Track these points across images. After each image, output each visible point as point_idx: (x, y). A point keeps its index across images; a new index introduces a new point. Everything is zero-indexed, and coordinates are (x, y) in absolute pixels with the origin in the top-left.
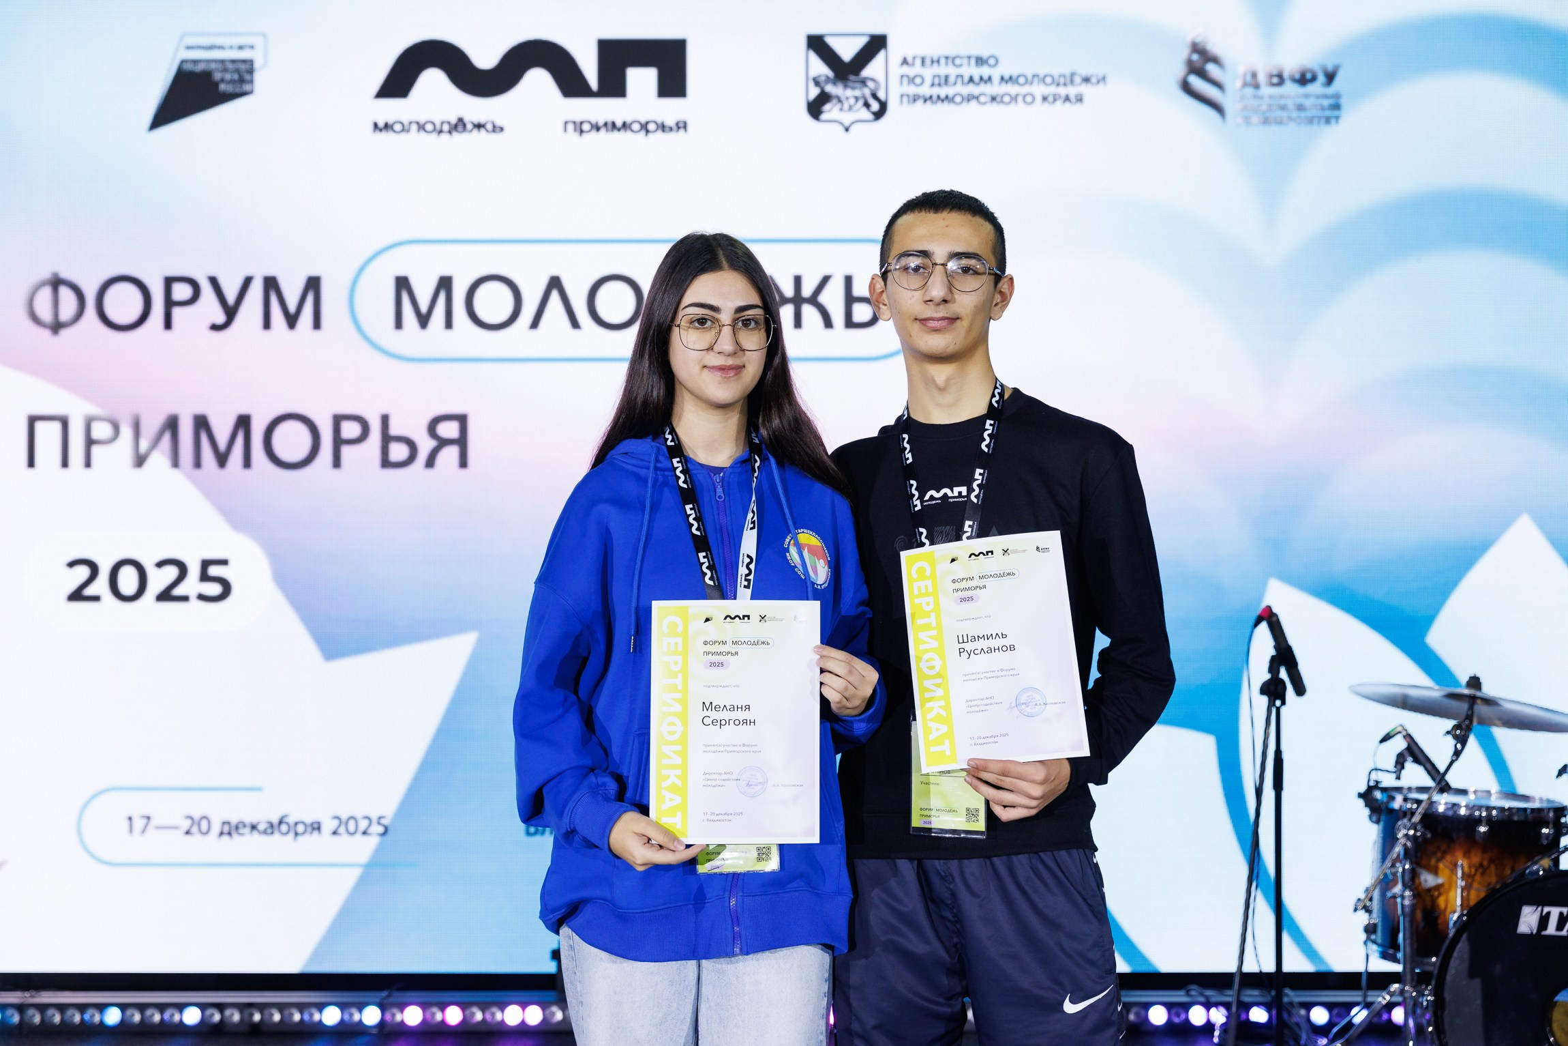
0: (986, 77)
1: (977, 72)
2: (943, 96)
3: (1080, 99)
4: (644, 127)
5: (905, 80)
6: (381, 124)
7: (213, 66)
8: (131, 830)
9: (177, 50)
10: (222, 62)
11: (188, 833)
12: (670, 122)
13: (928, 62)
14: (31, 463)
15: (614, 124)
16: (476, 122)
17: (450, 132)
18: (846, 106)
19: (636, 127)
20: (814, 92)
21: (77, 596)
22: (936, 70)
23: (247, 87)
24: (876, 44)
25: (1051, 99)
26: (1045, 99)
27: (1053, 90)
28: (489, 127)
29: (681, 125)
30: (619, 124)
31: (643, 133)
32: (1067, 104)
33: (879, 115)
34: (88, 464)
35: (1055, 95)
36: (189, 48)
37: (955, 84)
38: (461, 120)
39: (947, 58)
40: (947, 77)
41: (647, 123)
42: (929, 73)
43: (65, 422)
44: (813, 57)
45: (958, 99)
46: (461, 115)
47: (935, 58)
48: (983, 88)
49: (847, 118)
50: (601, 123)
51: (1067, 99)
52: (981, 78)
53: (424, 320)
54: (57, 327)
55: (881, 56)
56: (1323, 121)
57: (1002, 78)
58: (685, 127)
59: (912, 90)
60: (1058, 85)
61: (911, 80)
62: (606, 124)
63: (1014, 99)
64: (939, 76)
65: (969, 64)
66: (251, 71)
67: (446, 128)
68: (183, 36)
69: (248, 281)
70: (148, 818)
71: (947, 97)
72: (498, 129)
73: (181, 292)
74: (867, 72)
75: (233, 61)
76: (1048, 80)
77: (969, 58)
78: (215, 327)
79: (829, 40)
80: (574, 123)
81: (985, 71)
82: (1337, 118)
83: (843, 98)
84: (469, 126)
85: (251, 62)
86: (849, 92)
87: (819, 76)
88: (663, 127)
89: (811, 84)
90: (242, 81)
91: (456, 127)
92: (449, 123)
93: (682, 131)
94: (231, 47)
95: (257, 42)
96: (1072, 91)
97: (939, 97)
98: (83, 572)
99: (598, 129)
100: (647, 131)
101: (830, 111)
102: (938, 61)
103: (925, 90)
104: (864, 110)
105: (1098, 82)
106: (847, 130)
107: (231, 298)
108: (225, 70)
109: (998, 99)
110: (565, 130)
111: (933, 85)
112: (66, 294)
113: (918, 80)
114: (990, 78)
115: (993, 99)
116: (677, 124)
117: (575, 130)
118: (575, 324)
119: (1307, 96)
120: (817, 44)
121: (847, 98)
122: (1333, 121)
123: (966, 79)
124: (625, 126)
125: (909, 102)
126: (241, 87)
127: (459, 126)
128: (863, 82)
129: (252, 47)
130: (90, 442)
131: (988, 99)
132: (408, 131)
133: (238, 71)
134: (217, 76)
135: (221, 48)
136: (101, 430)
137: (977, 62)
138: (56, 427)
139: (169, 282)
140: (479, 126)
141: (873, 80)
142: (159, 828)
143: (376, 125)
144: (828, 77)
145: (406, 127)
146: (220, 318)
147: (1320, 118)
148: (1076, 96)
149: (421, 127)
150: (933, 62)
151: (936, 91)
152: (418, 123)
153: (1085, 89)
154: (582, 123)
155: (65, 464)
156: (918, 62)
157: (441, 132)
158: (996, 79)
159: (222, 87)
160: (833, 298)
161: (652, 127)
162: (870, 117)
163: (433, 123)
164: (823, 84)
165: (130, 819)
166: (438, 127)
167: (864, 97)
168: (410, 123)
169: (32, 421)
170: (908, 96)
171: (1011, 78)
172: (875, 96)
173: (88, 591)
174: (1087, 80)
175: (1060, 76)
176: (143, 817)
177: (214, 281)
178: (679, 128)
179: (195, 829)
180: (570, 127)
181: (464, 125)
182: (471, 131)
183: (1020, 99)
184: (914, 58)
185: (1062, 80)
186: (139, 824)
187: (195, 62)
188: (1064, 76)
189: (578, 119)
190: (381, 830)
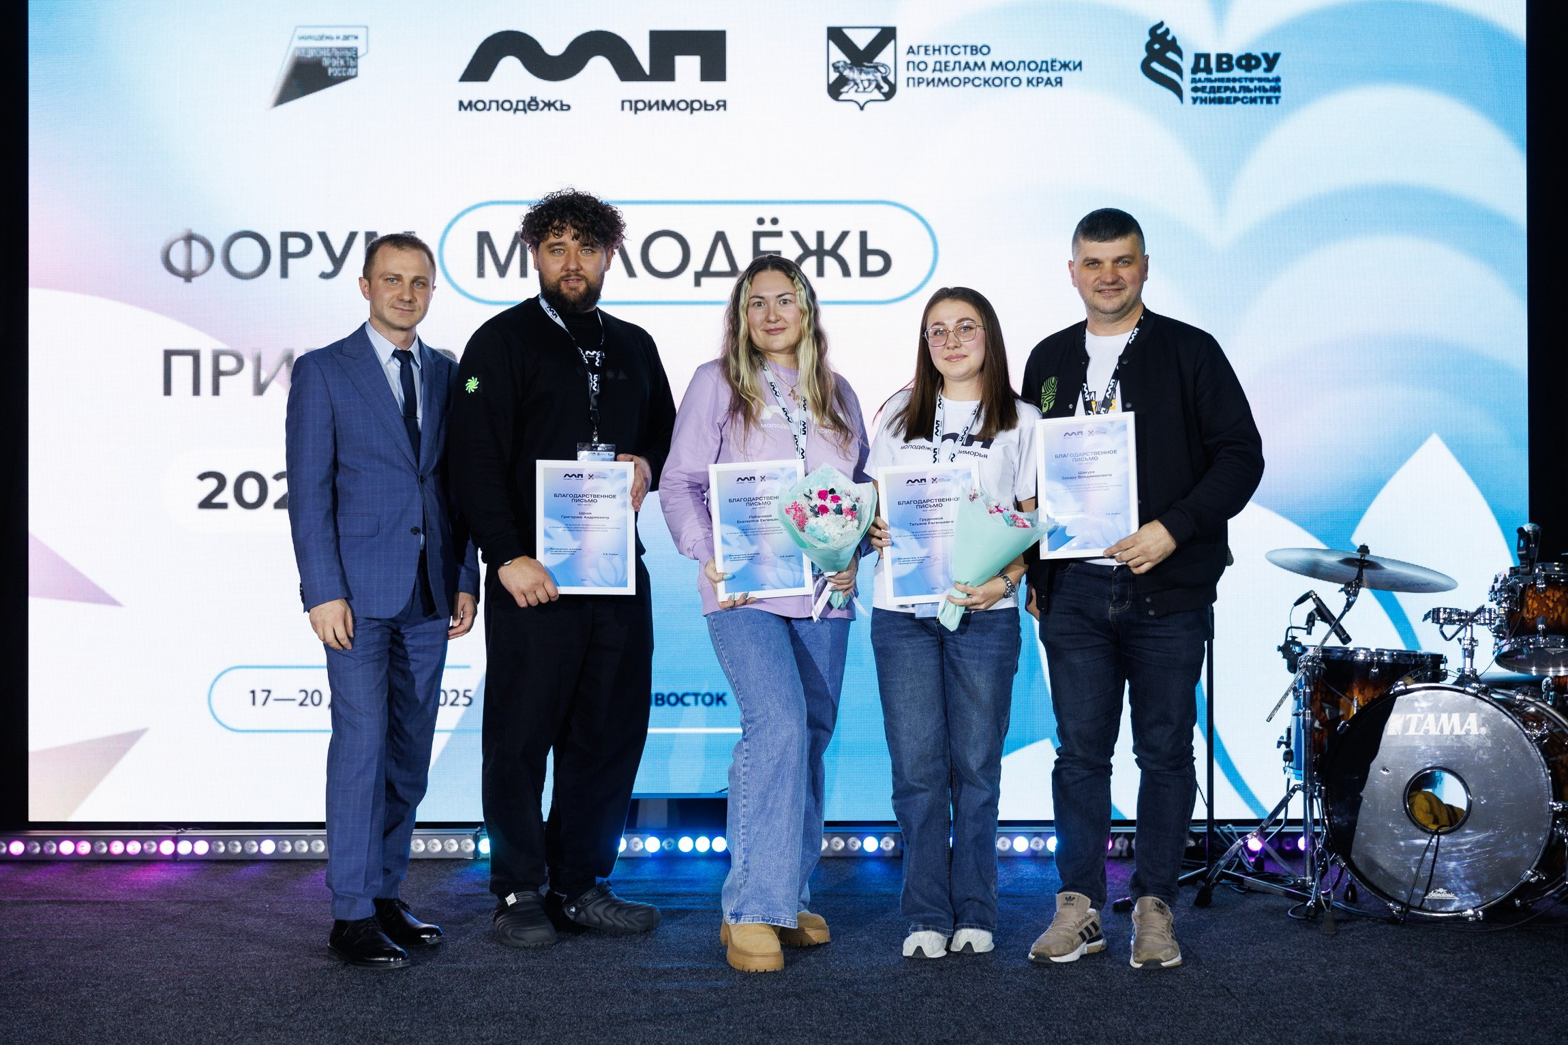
0: (979, 64)
1: (972, 60)
2: (943, 80)
3: (1059, 82)
4: (690, 106)
5: (911, 65)
6: (466, 104)
7: (323, 53)
8: (254, 703)
9: (292, 40)
10: (331, 49)
11: (301, 704)
12: (712, 101)
13: (931, 52)
14: (167, 391)
15: (664, 102)
16: (547, 101)
17: (524, 110)
18: (861, 89)
19: (683, 105)
20: (834, 76)
21: (207, 503)
22: (937, 57)
23: (351, 72)
24: (887, 35)
25: (1035, 82)
26: (1029, 82)
27: (1036, 74)
28: (558, 105)
29: (721, 103)
30: (668, 103)
31: (689, 110)
32: (1049, 86)
33: (889, 96)
34: (216, 391)
35: (1038, 78)
36: (302, 38)
37: (954, 69)
38: (533, 99)
39: (946, 47)
40: (946, 63)
41: (692, 102)
42: (931, 60)
43: (196, 355)
44: (833, 47)
45: (956, 82)
46: (534, 95)
47: (937, 48)
48: (977, 73)
49: (862, 98)
50: (652, 103)
51: (1049, 82)
52: (976, 64)
53: (502, 270)
54: (189, 276)
55: (890, 46)
56: (1265, 100)
57: (994, 64)
58: (725, 106)
59: (917, 74)
60: (1041, 70)
61: (917, 66)
62: (657, 103)
63: (1003, 82)
64: (940, 62)
65: (965, 53)
66: (355, 58)
67: (521, 106)
68: (296, 27)
69: (352, 236)
70: (269, 692)
71: (947, 80)
72: (565, 107)
73: (296, 245)
74: (878, 59)
75: (339, 49)
76: (1033, 66)
77: (965, 47)
78: (324, 276)
79: (846, 31)
80: (630, 102)
81: (979, 58)
82: (1277, 98)
83: (859, 81)
84: (541, 105)
85: (356, 51)
86: (864, 76)
87: (838, 62)
88: (705, 106)
89: (831, 69)
90: (347, 66)
91: (529, 105)
92: (524, 102)
93: (722, 108)
94: (338, 38)
95: (361, 33)
96: (1053, 75)
97: (939, 80)
98: (212, 484)
99: (651, 108)
100: (693, 110)
101: (848, 92)
102: (939, 50)
103: (928, 74)
104: (876, 91)
105: (1075, 68)
106: (862, 108)
107: (338, 252)
108: (333, 57)
109: (990, 82)
110: (623, 109)
111: (934, 70)
112: (198, 249)
113: (922, 66)
114: (983, 64)
115: (986, 82)
116: (717, 103)
117: (631, 109)
118: (631, 273)
119: (1252, 80)
120: (836, 35)
121: (862, 81)
122: (1274, 100)
123: (963, 65)
124: (674, 105)
125: (914, 86)
126: (346, 72)
127: (532, 104)
128: (876, 68)
129: (356, 38)
130: (217, 373)
131: (982, 82)
132: (489, 110)
133: (343, 57)
134: (326, 62)
135: (328, 38)
136: (227, 363)
137: (972, 50)
138: (190, 359)
139: (285, 237)
140: (549, 105)
141: (883, 65)
142: (275, 700)
143: (461, 103)
144: (845, 62)
145: (488, 107)
146: (329, 267)
147: (1262, 98)
148: (1056, 80)
149: (500, 106)
150: (934, 50)
151: (937, 75)
152: (497, 102)
153: (1063, 74)
154: (636, 102)
155: (196, 391)
156: (922, 50)
157: (517, 109)
158: (988, 65)
159: (330, 71)
160: (850, 250)
161: (696, 105)
162: (883, 98)
163: (511, 103)
164: (841, 69)
165: (253, 692)
166: (514, 106)
167: (876, 80)
168: (491, 102)
169: (168, 355)
170: (913, 78)
171: (1001, 64)
172: (885, 79)
173: (217, 500)
174: (1065, 66)
175: (1042, 62)
176: (264, 691)
177: (323, 236)
178: (719, 106)
179: (308, 701)
180: (627, 105)
181: (537, 104)
182: (542, 109)
183: (1009, 81)
184: (919, 47)
185: (1044, 67)
186: (260, 697)
187: (307, 49)
188: (1047, 62)
189: (633, 99)
190: (467, 701)
